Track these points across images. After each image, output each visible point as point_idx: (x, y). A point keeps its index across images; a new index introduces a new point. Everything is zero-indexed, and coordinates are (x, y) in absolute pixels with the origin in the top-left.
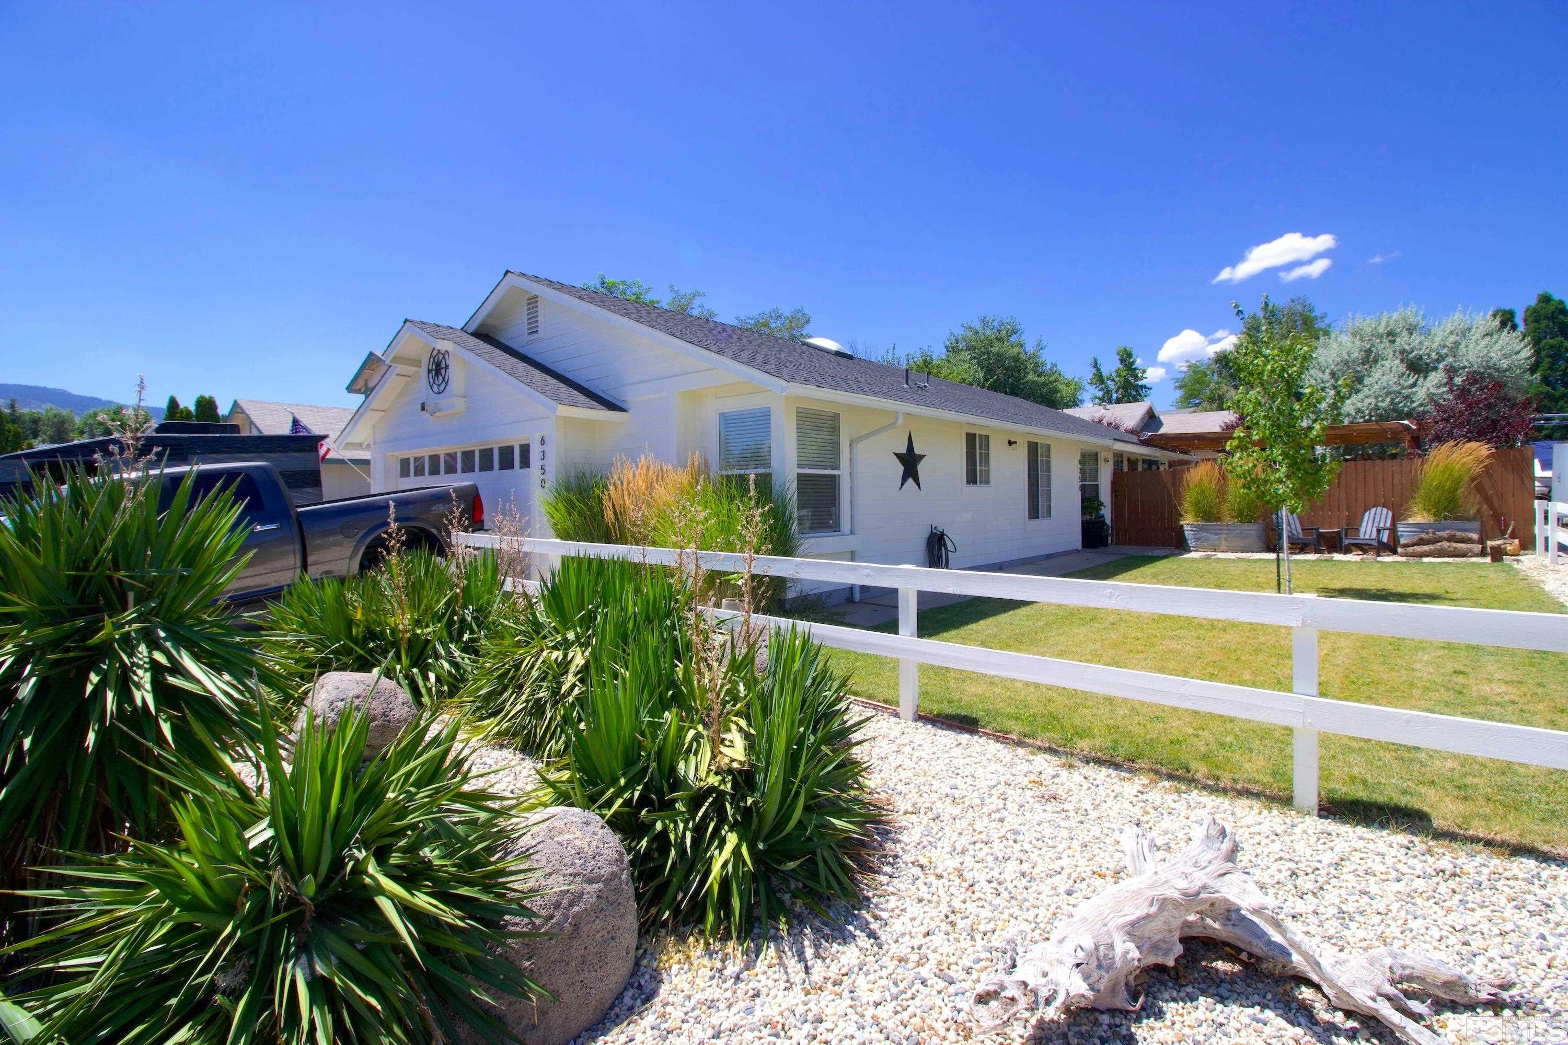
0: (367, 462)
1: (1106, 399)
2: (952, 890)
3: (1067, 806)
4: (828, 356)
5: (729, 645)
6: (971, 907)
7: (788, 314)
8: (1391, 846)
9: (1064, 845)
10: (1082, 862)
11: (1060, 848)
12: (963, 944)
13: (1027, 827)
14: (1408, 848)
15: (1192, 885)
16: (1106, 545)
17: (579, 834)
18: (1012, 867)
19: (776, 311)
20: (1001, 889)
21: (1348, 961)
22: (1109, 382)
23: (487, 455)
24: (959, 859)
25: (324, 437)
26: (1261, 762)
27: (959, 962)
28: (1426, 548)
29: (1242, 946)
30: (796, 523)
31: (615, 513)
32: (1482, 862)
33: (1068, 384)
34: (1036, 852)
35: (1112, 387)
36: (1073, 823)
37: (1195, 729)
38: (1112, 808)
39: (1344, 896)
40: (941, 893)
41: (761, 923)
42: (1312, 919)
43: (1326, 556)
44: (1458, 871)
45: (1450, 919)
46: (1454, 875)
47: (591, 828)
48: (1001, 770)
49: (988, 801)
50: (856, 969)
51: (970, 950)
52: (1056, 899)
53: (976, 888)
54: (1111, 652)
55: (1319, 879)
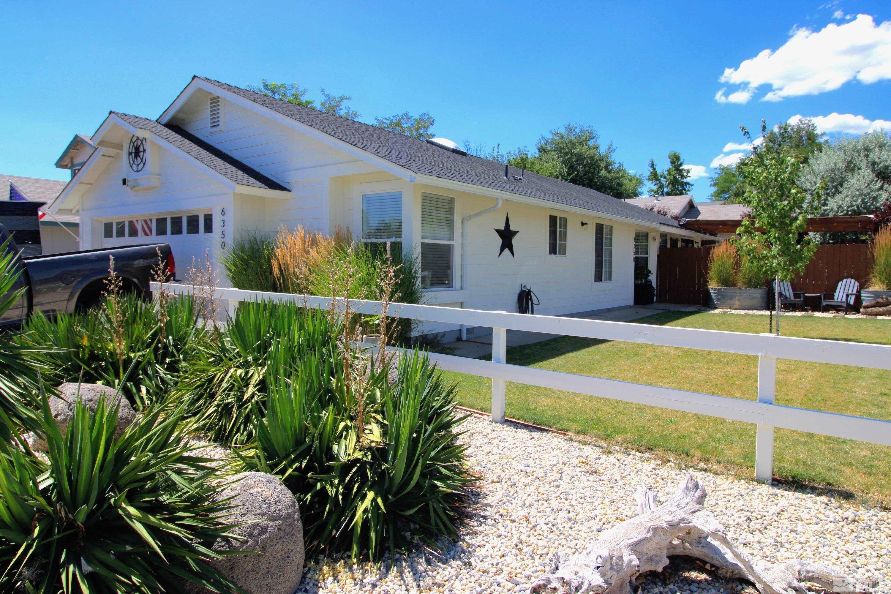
0: (76, 225)
1: (660, 192)
2: (521, 529)
3: (603, 477)
4: (448, 153)
5: (369, 366)
6: (533, 539)
7: (416, 116)
8: (816, 503)
9: (599, 501)
10: (610, 512)
11: (596, 503)
12: (526, 562)
13: (575, 490)
14: (827, 505)
15: (675, 518)
16: (652, 302)
17: (264, 488)
18: (563, 515)
19: (406, 114)
20: (554, 529)
21: (773, 568)
22: (662, 179)
23: (177, 222)
24: (526, 510)
25: (42, 204)
26: (737, 449)
27: (523, 572)
28: (881, 309)
29: (707, 560)
30: (419, 279)
31: (280, 269)
32: (874, 513)
33: (631, 180)
34: (580, 505)
35: (664, 183)
36: (606, 488)
37: (696, 429)
38: (633, 479)
39: (780, 532)
40: (514, 531)
41: (390, 550)
42: (756, 546)
43: (810, 313)
44: (857, 518)
45: (846, 547)
46: (854, 521)
47: (273, 485)
48: (560, 455)
49: (549, 474)
50: (454, 577)
51: (531, 565)
52: (590, 534)
53: (538, 528)
54: (645, 378)
55: (765, 522)
